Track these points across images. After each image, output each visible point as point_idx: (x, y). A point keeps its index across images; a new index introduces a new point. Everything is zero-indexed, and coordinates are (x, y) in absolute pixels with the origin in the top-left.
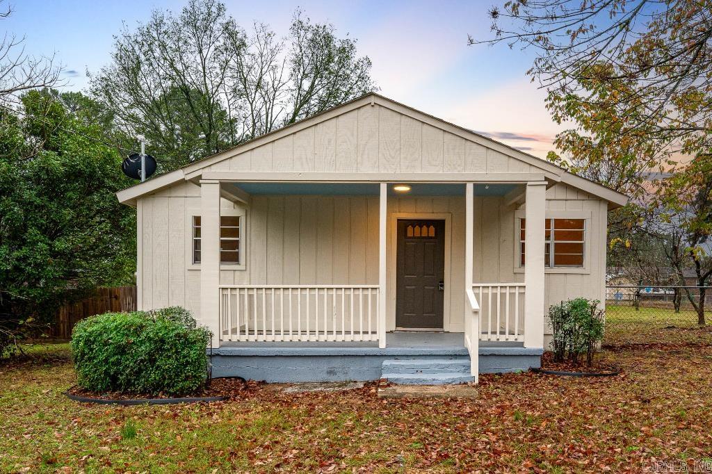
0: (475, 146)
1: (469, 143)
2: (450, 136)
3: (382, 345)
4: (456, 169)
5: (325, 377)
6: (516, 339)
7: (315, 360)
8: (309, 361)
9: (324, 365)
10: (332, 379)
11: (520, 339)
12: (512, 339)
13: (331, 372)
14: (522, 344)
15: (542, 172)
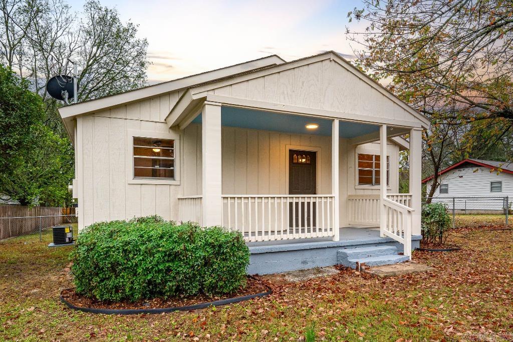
3: (337, 239)
5: (301, 266)
7: (292, 254)
9: (299, 257)
10: (306, 267)
13: (304, 262)
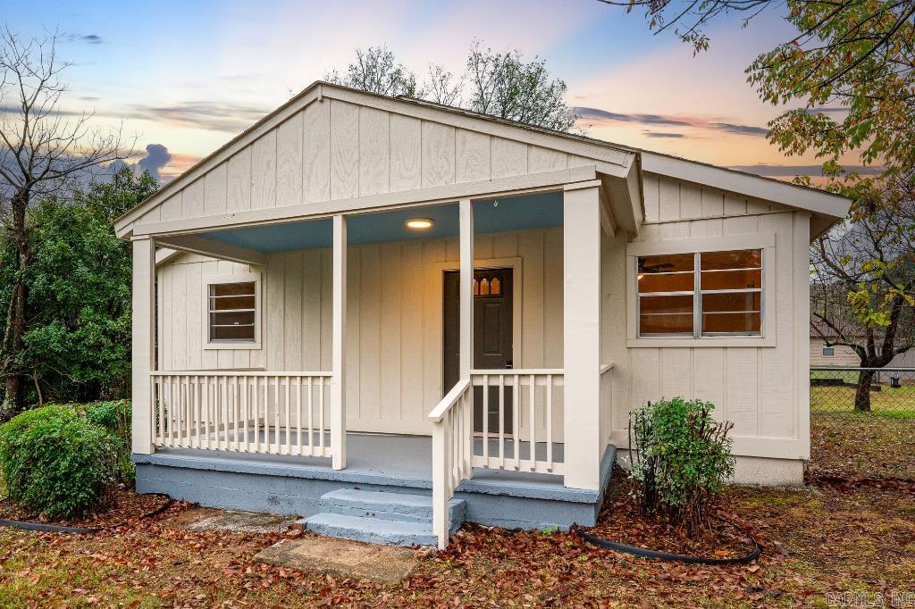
0: (470, 136)
1: (461, 134)
2: (432, 125)
3: (337, 464)
4: (441, 178)
5: (264, 506)
6: (550, 470)
8: (248, 480)
9: (263, 489)
11: (558, 469)
12: (542, 468)
13: (274, 500)
14: (559, 480)
15: (589, 163)
